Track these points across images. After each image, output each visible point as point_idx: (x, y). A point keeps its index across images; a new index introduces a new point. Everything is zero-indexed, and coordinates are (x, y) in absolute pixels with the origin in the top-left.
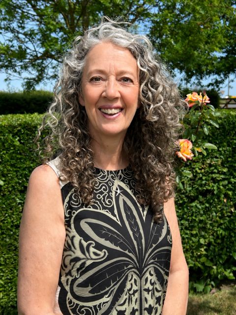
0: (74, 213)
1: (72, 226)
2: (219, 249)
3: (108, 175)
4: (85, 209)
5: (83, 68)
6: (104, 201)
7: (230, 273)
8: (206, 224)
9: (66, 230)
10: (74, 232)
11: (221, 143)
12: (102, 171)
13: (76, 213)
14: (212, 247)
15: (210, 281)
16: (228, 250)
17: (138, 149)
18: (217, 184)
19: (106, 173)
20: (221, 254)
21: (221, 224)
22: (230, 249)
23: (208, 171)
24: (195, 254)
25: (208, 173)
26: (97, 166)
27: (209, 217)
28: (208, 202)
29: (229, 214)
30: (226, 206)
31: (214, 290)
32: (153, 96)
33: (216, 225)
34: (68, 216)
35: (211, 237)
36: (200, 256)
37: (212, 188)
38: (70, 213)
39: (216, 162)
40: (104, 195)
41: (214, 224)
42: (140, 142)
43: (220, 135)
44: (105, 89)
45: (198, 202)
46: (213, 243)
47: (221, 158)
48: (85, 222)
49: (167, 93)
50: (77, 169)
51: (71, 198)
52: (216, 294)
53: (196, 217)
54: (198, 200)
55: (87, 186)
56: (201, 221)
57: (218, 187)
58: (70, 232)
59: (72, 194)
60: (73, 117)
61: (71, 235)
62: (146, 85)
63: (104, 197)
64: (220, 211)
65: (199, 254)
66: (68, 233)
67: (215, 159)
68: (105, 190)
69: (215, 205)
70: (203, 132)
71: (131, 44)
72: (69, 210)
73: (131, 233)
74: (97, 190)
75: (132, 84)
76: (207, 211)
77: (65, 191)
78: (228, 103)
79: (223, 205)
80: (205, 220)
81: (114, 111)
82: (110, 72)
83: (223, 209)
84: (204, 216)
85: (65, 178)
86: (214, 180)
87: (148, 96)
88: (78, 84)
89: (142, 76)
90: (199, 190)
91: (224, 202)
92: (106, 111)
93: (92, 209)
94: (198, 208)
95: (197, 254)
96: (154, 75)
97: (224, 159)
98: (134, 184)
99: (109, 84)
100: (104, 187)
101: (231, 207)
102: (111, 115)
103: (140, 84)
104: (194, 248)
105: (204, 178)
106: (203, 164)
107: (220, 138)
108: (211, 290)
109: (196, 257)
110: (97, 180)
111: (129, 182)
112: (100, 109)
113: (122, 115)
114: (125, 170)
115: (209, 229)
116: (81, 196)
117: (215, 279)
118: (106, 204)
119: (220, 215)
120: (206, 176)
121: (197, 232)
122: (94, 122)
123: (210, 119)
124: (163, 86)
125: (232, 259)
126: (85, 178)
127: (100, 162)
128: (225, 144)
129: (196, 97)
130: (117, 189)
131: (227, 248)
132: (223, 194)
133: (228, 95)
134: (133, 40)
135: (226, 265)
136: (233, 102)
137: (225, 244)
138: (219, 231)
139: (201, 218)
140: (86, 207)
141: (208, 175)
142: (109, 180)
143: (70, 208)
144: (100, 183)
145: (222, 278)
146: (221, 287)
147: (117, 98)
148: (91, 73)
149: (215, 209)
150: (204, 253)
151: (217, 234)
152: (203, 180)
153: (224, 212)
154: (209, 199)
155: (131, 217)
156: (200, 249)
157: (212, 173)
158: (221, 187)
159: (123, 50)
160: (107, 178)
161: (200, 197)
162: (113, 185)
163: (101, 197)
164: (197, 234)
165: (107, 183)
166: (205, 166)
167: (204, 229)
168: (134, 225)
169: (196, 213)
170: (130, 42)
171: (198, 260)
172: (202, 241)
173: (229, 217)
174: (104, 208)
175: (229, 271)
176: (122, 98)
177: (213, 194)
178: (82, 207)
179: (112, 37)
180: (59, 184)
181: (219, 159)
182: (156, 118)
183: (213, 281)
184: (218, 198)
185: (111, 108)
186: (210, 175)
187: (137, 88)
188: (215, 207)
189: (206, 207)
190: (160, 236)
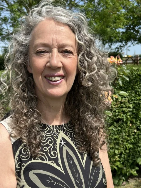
0: (23, 166)
1: (22, 176)
2: (128, 156)
3: (53, 129)
4: (33, 161)
5: (30, 42)
6: (50, 153)
7: (134, 171)
8: (119, 140)
9: (17, 179)
10: (23, 182)
11: (128, 88)
12: (48, 126)
13: (26, 165)
14: (123, 156)
15: (122, 177)
16: (133, 157)
17: (78, 107)
18: (125, 114)
19: (52, 128)
20: (129, 160)
21: (129, 140)
22: (134, 156)
23: (119, 107)
24: (112, 160)
25: (119, 108)
26: (44, 122)
27: (121, 136)
28: (120, 126)
29: (133, 134)
30: (131, 128)
31: (125, 183)
32: (89, 65)
33: (125, 141)
34: (18, 167)
35: (122, 149)
36: (115, 162)
37: (122, 118)
38: (20, 165)
39: (125, 101)
40: (49, 147)
41: (124, 140)
42: (79, 101)
43: (127, 83)
44: (49, 60)
45: (114, 127)
46: (124, 153)
47: (127, 98)
48: (33, 173)
49: (100, 62)
50: (26, 126)
51: (20, 152)
52: (126, 186)
53: (112, 136)
54: (113, 125)
55: (34, 142)
56: (115, 139)
57: (126, 116)
58: (20, 181)
59: (22, 149)
60: (21, 82)
61: (21, 184)
62: (83, 55)
63: (50, 149)
64: (128, 132)
65: (114, 160)
66: (18, 182)
67: (124, 98)
68: (51, 143)
69: (124, 128)
70: (118, 84)
71: (70, 21)
72: (19, 163)
73: (73, 180)
74: (44, 143)
75: (72, 55)
76: (119, 132)
77: (16, 146)
78: (127, 60)
79: (129, 128)
80: (118, 139)
81: (57, 78)
82: (53, 45)
83: (129, 131)
84: (117, 135)
85: (16, 135)
86: (124, 112)
87: (85, 65)
88: (26, 55)
89: (79, 48)
90: (114, 119)
91: (130, 126)
92: (50, 79)
93: (39, 161)
94: (114, 131)
95: (113, 160)
96: (90, 47)
97: (129, 98)
98: (74, 136)
99: (52, 55)
100: (50, 140)
101: (135, 129)
102: (55, 81)
103: (78, 55)
104: (111, 156)
105: (117, 111)
106: (116, 102)
107: (127, 84)
108: (123, 183)
109: (113, 162)
110: (44, 135)
111: (71, 135)
112: (45, 77)
113: (64, 81)
114: (67, 124)
115: (121, 144)
116: (30, 150)
117: (125, 175)
118: (51, 156)
119: (128, 134)
120: (118, 110)
121: (113, 146)
122: (41, 88)
123: (123, 75)
124: (97, 56)
125: (135, 162)
126: (33, 134)
127: (46, 119)
128: (130, 88)
129: (113, 60)
130: (61, 141)
131: (132, 156)
132: (130, 121)
133: (127, 55)
134: (71, 18)
135: (132, 166)
136: (130, 59)
137: (131, 153)
138: (127, 145)
139: (116, 137)
140: (34, 159)
141: (120, 109)
142: (54, 134)
143: (20, 161)
144: (46, 137)
145: (130, 175)
146: (129, 180)
147: (59, 68)
148: (37, 46)
149: (124, 131)
150: (118, 159)
151: (126, 147)
152: (116, 112)
153: (130, 132)
154: (120, 125)
155: (72, 165)
156: (115, 157)
157: (122, 107)
158: (128, 117)
159: (63, 26)
160: (53, 132)
161: (115, 123)
162: (57, 138)
163: (48, 149)
164: (113, 147)
165: (52, 136)
166: (117, 103)
167: (118, 144)
168: (75, 173)
169: (112, 133)
170: (69, 19)
171: (114, 164)
172: (117, 152)
173: (134, 135)
174: (50, 159)
175: (133, 170)
176: (64, 68)
177: (123, 121)
178: (30, 159)
179: (54, 15)
180: (11, 140)
181: (126, 99)
182: (90, 84)
183: (124, 176)
184: (126, 123)
185: (55, 76)
186: (121, 109)
187: (76, 58)
188: (125, 129)
189: (119, 130)
190: (97, 180)
